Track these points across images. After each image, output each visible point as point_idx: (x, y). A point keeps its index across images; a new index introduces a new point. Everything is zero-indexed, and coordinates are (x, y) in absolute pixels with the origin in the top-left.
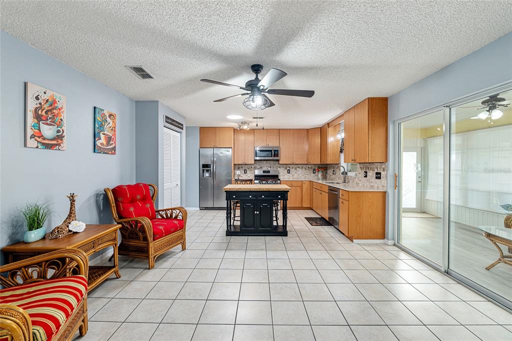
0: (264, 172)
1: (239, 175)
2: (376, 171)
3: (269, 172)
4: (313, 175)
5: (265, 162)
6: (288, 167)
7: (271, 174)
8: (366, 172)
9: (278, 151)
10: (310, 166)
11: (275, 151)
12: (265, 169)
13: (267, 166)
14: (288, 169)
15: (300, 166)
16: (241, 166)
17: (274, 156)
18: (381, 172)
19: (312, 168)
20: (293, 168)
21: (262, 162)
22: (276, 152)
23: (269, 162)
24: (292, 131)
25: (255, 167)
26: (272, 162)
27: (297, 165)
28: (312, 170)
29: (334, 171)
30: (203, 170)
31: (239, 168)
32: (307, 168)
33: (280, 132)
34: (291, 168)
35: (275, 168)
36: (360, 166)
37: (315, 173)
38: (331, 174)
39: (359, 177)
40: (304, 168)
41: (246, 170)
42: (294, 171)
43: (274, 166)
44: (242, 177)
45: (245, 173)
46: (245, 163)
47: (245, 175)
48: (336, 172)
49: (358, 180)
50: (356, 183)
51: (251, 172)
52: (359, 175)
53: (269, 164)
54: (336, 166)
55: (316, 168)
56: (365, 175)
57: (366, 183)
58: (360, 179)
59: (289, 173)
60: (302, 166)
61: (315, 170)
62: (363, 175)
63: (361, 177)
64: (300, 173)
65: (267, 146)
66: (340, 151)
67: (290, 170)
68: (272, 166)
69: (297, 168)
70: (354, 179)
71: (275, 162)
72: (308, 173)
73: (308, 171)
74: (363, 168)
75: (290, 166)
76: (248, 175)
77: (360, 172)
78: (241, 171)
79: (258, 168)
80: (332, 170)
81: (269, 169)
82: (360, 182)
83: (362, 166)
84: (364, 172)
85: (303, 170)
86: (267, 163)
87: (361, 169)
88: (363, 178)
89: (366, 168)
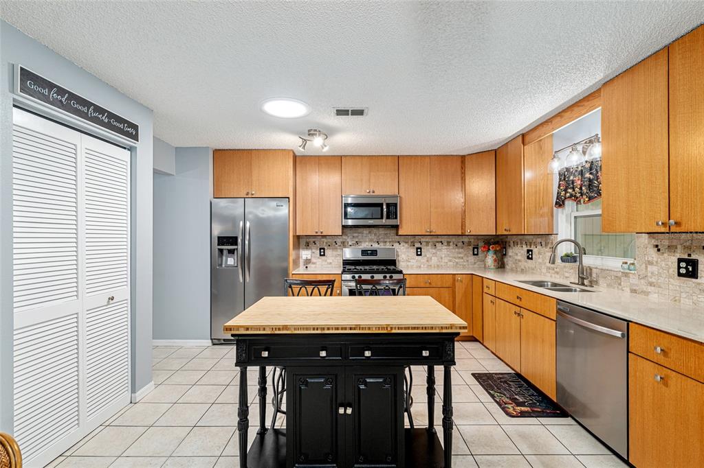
0: (364, 252)
1: (308, 261)
3: (374, 252)
4: (472, 259)
5: (366, 231)
6: (418, 243)
7: (380, 257)
8: (694, 263)
9: (395, 205)
10: (466, 240)
11: (388, 205)
12: (366, 245)
13: (371, 240)
14: (418, 245)
15: (444, 240)
16: (312, 240)
17: (388, 217)
19: (470, 243)
20: (427, 243)
21: (360, 230)
22: (392, 208)
23: (374, 230)
24: (427, 160)
25: (343, 243)
26: (382, 231)
27: (437, 239)
28: (471, 248)
29: (528, 251)
30: (221, 251)
31: (307, 245)
32: (460, 244)
33: (399, 163)
34: (423, 244)
35: (388, 244)
36: (654, 242)
37: (477, 254)
38: (519, 258)
39: (649, 274)
40: (453, 244)
41: (324, 249)
42: (431, 250)
43: (386, 240)
44: (314, 263)
45: (321, 255)
46: (322, 233)
47: (320, 260)
48: (539, 253)
49: (642, 281)
50: (628, 290)
51: (335, 253)
52: (650, 268)
53: (375, 234)
54: (539, 240)
55: (481, 244)
56: (683, 271)
57: (695, 298)
58: (650, 280)
59: (421, 255)
60: (449, 240)
61: (477, 248)
62: (671, 271)
63: (659, 275)
64: (443, 256)
65: (371, 194)
66: (556, 203)
67: (421, 248)
68: (382, 240)
69: (437, 244)
70: (620, 279)
71: (388, 231)
72: (462, 255)
73: (461, 250)
74: (671, 248)
75: (422, 240)
76: (329, 261)
77: (655, 259)
78: (314, 251)
79: (350, 244)
80: (525, 248)
81: (375, 246)
82: (650, 289)
83: (666, 243)
84: (680, 261)
85: (451, 247)
86: (370, 232)
87: (659, 250)
88: (670, 277)
89: (685, 247)
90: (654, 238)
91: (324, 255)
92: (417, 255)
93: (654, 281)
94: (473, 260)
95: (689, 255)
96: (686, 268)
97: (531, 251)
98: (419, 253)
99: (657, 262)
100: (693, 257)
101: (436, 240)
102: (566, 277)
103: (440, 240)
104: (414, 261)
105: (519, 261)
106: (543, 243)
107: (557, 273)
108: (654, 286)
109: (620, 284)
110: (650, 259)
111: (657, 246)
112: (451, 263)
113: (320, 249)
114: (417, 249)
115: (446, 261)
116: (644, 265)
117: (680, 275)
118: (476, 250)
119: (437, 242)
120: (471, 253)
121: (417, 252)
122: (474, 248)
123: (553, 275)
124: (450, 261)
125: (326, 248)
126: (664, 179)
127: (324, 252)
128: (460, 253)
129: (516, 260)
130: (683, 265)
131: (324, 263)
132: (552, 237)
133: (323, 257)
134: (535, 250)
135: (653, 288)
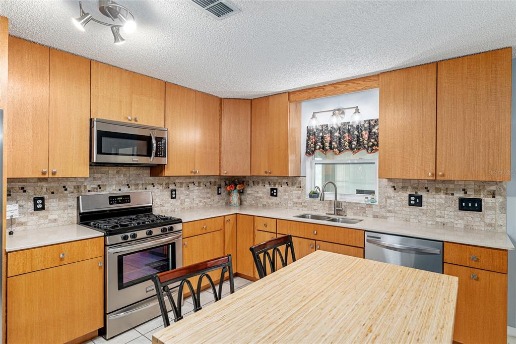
0: (113, 199)
2: (462, 195)
3: (126, 199)
4: (217, 198)
5: (112, 171)
6: (173, 184)
7: (133, 204)
8: (420, 197)
10: (212, 180)
11: (157, 138)
12: (112, 189)
13: (119, 183)
14: (172, 187)
15: (196, 181)
16: (16, 185)
17: (156, 155)
18: (482, 197)
19: (215, 183)
20: (181, 184)
22: (160, 144)
23: (124, 169)
24: (193, 94)
26: (133, 171)
28: (216, 187)
29: (272, 190)
32: (208, 184)
34: (178, 185)
35: (140, 187)
36: (392, 184)
37: (220, 194)
38: (260, 195)
39: (388, 205)
40: (203, 184)
41: (43, 199)
42: (184, 192)
43: (138, 182)
44: (22, 224)
45: (36, 209)
46: (54, 173)
47: (35, 218)
48: (285, 191)
49: (383, 210)
50: (371, 216)
51: (62, 204)
52: (388, 201)
53: (125, 175)
54: (285, 181)
55: (223, 184)
56: (413, 202)
57: (419, 218)
58: (389, 208)
59: (175, 198)
60: (200, 181)
61: (220, 188)
62: (404, 202)
63: (396, 205)
64: (195, 197)
65: (133, 122)
66: (307, 152)
67: (175, 191)
68: (133, 182)
69: (190, 185)
70: (365, 208)
71: (140, 171)
72: (209, 195)
73: (209, 190)
74: (404, 188)
75: (177, 181)
76: (51, 217)
77: (392, 195)
78: (21, 203)
79: (88, 188)
80: (268, 188)
81: (125, 191)
82: (388, 214)
83: (401, 185)
84: (410, 196)
85: (201, 188)
86: (118, 172)
87: (395, 189)
88: (403, 206)
89: (414, 188)
90: (392, 182)
91: (43, 208)
92: (172, 198)
93: (392, 209)
94: (217, 200)
95: (416, 193)
96: (415, 200)
97: (276, 189)
98: (174, 196)
99: (394, 197)
100: (419, 193)
101: (188, 180)
102: (315, 210)
103: (192, 180)
104: (169, 205)
105: (261, 198)
106: (290, 184)
107: (306, 207)
108: (392, 212)
109: (365, 213)
110: (389, 195)
111: (394, 187)
112: (201, 204)
113: (35, 200)
114: (172, 191)
115: (197, 202)
116: (384, 199)
117: (410, 204)
118: (220, 189)
119: (190, 183)
120: (216, 192)
121: (172, 194)
122: (218, 188)
123: (301, 209)
124: (200, 201)
125: (46, 197)
126: (433, 146)
127: (43, 204)
128: (208, 193)
129: (256, 197)
130: (413, 198)
131: (42, 221)
132: (301, 179)
133: (41, 213)
134: (280, 189)
135: (390, 214)
